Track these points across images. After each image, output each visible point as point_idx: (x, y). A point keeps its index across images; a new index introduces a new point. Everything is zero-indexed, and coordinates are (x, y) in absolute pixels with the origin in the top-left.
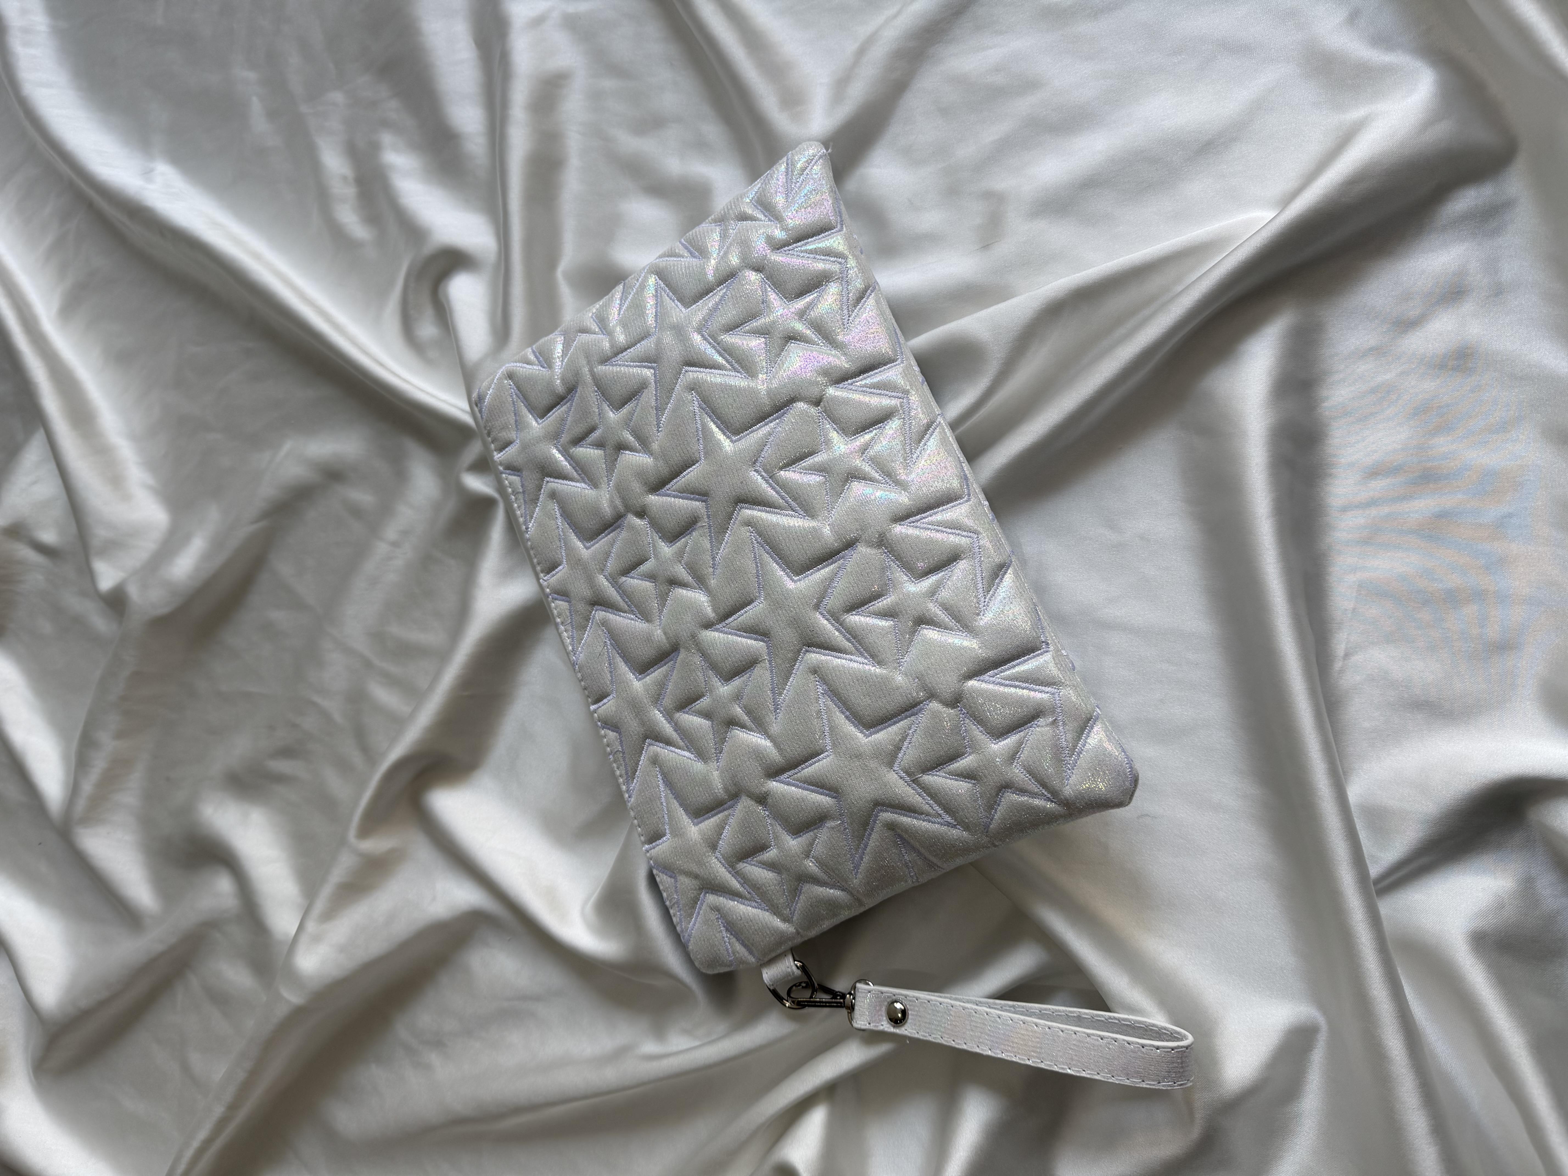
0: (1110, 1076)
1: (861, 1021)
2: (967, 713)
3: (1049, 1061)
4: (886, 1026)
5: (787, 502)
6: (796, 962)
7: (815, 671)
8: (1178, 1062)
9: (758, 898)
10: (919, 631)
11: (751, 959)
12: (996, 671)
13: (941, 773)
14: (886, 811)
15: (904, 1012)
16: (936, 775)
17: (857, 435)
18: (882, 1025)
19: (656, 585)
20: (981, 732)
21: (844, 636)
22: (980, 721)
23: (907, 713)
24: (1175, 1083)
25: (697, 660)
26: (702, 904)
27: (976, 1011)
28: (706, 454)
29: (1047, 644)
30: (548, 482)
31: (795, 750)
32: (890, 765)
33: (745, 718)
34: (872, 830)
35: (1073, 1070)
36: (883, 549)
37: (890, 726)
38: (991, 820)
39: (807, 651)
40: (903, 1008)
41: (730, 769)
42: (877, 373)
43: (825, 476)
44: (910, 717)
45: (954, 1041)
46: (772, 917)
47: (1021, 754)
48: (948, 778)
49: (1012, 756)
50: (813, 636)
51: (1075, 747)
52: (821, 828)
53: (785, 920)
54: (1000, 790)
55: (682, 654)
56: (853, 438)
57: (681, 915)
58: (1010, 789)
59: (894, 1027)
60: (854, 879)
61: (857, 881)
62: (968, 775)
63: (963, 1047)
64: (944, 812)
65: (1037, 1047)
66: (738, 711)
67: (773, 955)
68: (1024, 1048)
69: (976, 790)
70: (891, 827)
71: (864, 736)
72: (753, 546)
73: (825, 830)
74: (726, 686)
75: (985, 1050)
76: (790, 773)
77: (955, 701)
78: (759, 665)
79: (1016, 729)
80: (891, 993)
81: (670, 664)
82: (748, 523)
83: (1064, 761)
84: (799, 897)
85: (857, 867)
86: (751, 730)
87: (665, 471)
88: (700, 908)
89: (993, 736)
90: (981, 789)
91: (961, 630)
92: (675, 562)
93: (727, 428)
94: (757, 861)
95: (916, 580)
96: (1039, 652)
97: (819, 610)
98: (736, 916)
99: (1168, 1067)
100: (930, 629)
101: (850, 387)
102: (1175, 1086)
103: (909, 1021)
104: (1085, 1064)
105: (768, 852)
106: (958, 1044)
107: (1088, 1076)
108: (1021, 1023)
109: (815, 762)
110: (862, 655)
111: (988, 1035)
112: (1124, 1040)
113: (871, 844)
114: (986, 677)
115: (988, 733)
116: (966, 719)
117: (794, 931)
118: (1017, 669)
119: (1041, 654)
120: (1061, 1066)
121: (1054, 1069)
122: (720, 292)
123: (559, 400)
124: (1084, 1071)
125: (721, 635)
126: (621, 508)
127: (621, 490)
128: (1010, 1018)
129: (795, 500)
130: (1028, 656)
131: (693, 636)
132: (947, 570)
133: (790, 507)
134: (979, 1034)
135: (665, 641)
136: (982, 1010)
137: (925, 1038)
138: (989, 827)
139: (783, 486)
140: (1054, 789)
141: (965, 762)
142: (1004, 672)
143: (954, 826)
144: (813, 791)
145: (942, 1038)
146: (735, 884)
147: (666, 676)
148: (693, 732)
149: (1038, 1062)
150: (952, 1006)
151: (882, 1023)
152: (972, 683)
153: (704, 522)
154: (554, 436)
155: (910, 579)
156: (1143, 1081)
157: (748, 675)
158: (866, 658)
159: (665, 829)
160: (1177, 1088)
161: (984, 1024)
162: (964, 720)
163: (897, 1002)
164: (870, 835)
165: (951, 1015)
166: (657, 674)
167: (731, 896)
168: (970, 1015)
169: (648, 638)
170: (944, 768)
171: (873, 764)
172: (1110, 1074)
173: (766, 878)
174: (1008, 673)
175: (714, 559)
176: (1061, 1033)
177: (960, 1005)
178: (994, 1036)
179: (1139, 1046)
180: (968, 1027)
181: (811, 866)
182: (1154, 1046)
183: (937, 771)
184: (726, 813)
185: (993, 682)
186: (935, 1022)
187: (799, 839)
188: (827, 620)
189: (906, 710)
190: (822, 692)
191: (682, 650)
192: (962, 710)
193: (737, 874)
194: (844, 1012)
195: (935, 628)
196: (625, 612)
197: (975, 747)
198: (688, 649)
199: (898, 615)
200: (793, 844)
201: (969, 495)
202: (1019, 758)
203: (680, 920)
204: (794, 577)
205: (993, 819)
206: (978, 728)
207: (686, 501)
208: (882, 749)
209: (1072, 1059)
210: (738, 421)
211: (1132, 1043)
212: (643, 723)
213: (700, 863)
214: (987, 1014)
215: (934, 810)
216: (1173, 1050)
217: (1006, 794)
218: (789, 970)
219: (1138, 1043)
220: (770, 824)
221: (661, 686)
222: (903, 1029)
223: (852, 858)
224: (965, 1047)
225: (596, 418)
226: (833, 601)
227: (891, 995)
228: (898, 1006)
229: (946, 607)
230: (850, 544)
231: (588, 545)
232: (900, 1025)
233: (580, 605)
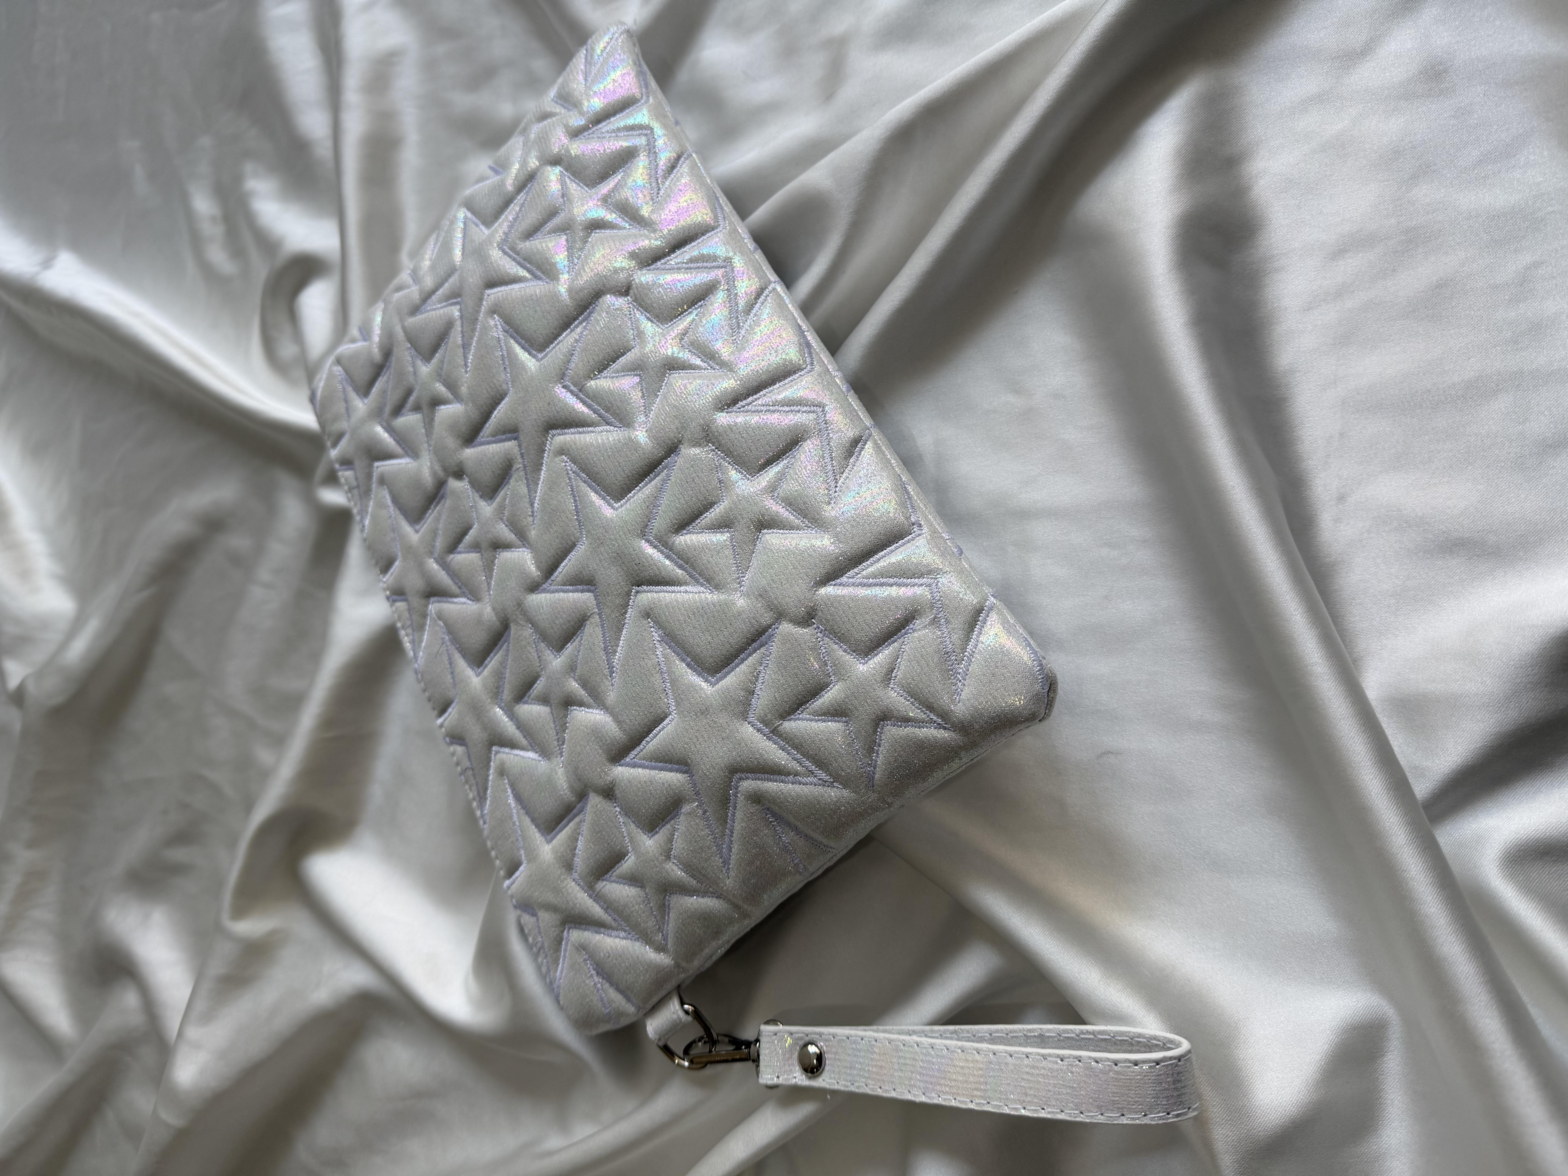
0: (1077, 1112)
1: (767, 1077)
2: (825, 630)
3: (997, 1100)
4: (799, 1078)
5: (600, 415)
6: (686, 1006)
7: (647, 614)
8: (1169, 1082)
9: (626, 925)
10: (761, 539)
11: (631, 1009)
12: (856, 570)
13: (805, 715)
14: (747, 778)
15: (820, 1057)
16: (799, 719)
17: (674, 321)
18: (795, 1077)
19: (482, 555)
20: (845, 651)
21: (676, 564)
22: (840, 637)
23: (755, 645)
24: (1168, 1114)
25: (528, 632)
26: (567, 944)
28: (513, 382)
29: (920, 525)
30: (378, 467)
31: (635, 718)
32: (744, 715)
33: (582, 693)
34: (735, 808)
35: (1028, 1110)
36: (710, 447)
37: (737, 666)
38: (875, 768)
39: (637, 592)
40: (818, 1051)
41: (572, 761)
42: (695, 246)
43: (639, 375)
44: (759, 649)
45: (881, 1088)
46: (643, 948)
47: (898, 671)
48: (813, 720)
49: (888, 675)
50: (640, 570)
51: (964, 650)
52: (678, 817)
53: (660, 948)
54: (878, 725)
55: (513, 629)
56: (669, 324)
57: (548, 962)
58: (890, 720)
59: (810, 1078)
60: (727, 878)
61: (730, 882)
62: (837, 712)
63: (892, 1095)
64: (816, 767)
65: (980, 1083)
66: (574, 685)
67: (655, 1000)
68: (965, 1086)
69: (848, 730)
70: (757, 798)
71: (710, 685)
72: (569, 478)
73: (682, 818)
74: (559, 657)
75: (918, 1095)
76: (634, 752)
77: (807, 618)
78: (588, 622)
79: (888, 639)
80: (803, 1033)
81: (505, 647)
82: (562, 451)
83: (952, 671)
84: (669, 915)
85: (726, 862)
86: (589, 706)
87: (475, 415)
88: (566, 950)
89: (860, 654)
90: (855, 727)
91: (809, 527)
92: (497, 521)
93: (531, 345)
94: (617, 876)
95: (753, 477)
96: (910, 537)
97: (644, 537)
98: (603, 952)
99: (1154, 1090)
100: (773, 533)
101: (663, 266)
102: (1168, 1118)
103: (827, 1068)
104: (1044, 1099)
105: (627, 860)
106: (886, 1091)
107: (1049, 1116)
108: (959, 1051)
109: (660, 731)
110: (698, 582)
111: (920, 1074)
112: (1090, 1058)
113: (738, 827)
114: (844, 579)
115: (854, 651)
116: (825, 638)
117: (673, 962)
118: (882, 563)
119: (913, 539)
120: (1012, 1106)
121: (1004, 1112)
122: (521, 197)
123: (378, 370)
124: (1043, 1109)
125: (548, 596)
126: (441, 473)
127: (439, 453)
128: (945, 1046)
129: (607, 410)
130: (896, 545)
131: (520, 604)
132: (788, 457)
133: (604, 420)
134: (910, 1073)
135: (494, 619)
136: (911, 1041)
137: (847, 1089)
138: (873, 778)
139: (595, 398)
140: (943, 709)
141: (830, 696)
142: (867, 568)
143: (831, 786)
144: (661, 769)
145: (867, 1086)
146: (597, 911)
147: (503, 664)
148: (532, 724)
149: (983, 1104)
150: (876, 1041)
151: (795, 1075)
152: (829, 590)
153: (518, 465)
154: (378, 414)
155: (745, 476)
156: (1123, 1115)
157: (579, 637)
158: (702, 585)
159: (521, 855)
160: (1173, 1120)
161: (914, 1059)
162: (823, 640)
163: (812, 1044)
164: (734, 815)
165: (875, 1052)
166: (493, 662)
167: (596, 929)
168: (897, 1049)
169: (479, 620)
170: (807, 708)
171: (723, 719)
172: (1077, 1110)
173: (628, 896)
174: (871, 569)
175: (532, 505)
176: (1010, 1059)
177: (884, 1037)
178: (927, 1075)
179: (1109, 1063)
180: (896, 1067)
181: (674, 870)
182: (1130, 1061)
183: (799, 714)
184: (577, 820)
185: (853, 585)
186: (857, 1065)
187: (657, 836)
188: (655, 547)
189: (754, 641)
190: (658, 639)
191: (512, 625)
192: (819, 628)
193: (598, 897)
194: (748, 1066)
195: (779, 531)
196: (457, 596)
197: (840, 672)
198: (518, 623)
199: (733, 523)
200: (650, 843)
201: (812, 364)
202: (896, 677)
203: (548, 968)
204: (615, 504)
205: (876, 766)
206: (841, 647)
207: (499, 445)
208: (731, 696)
209: (1026, 1094)
210: (541, 334)
211: (1101, 1060)
212: (485, 727)
213: (557, 890)
214: (918, 1045)
215: (803, 766)
216: (1158, 1064)
217: (886, 729)
218: (675, 1016)
219: (1108, 1060)
220: (623, 823)
221: (499, 675)
222: (820, 1079)
223: (718, 850)
224: (893, 1094)
225: (411, 379)
226: (659, 523)
227: (804, 1035)
228: (812, 1049)
229: (789, 503)
230: (672, 449)
231: (417, 527)
232: (818, 1073)
233: (416, 601)
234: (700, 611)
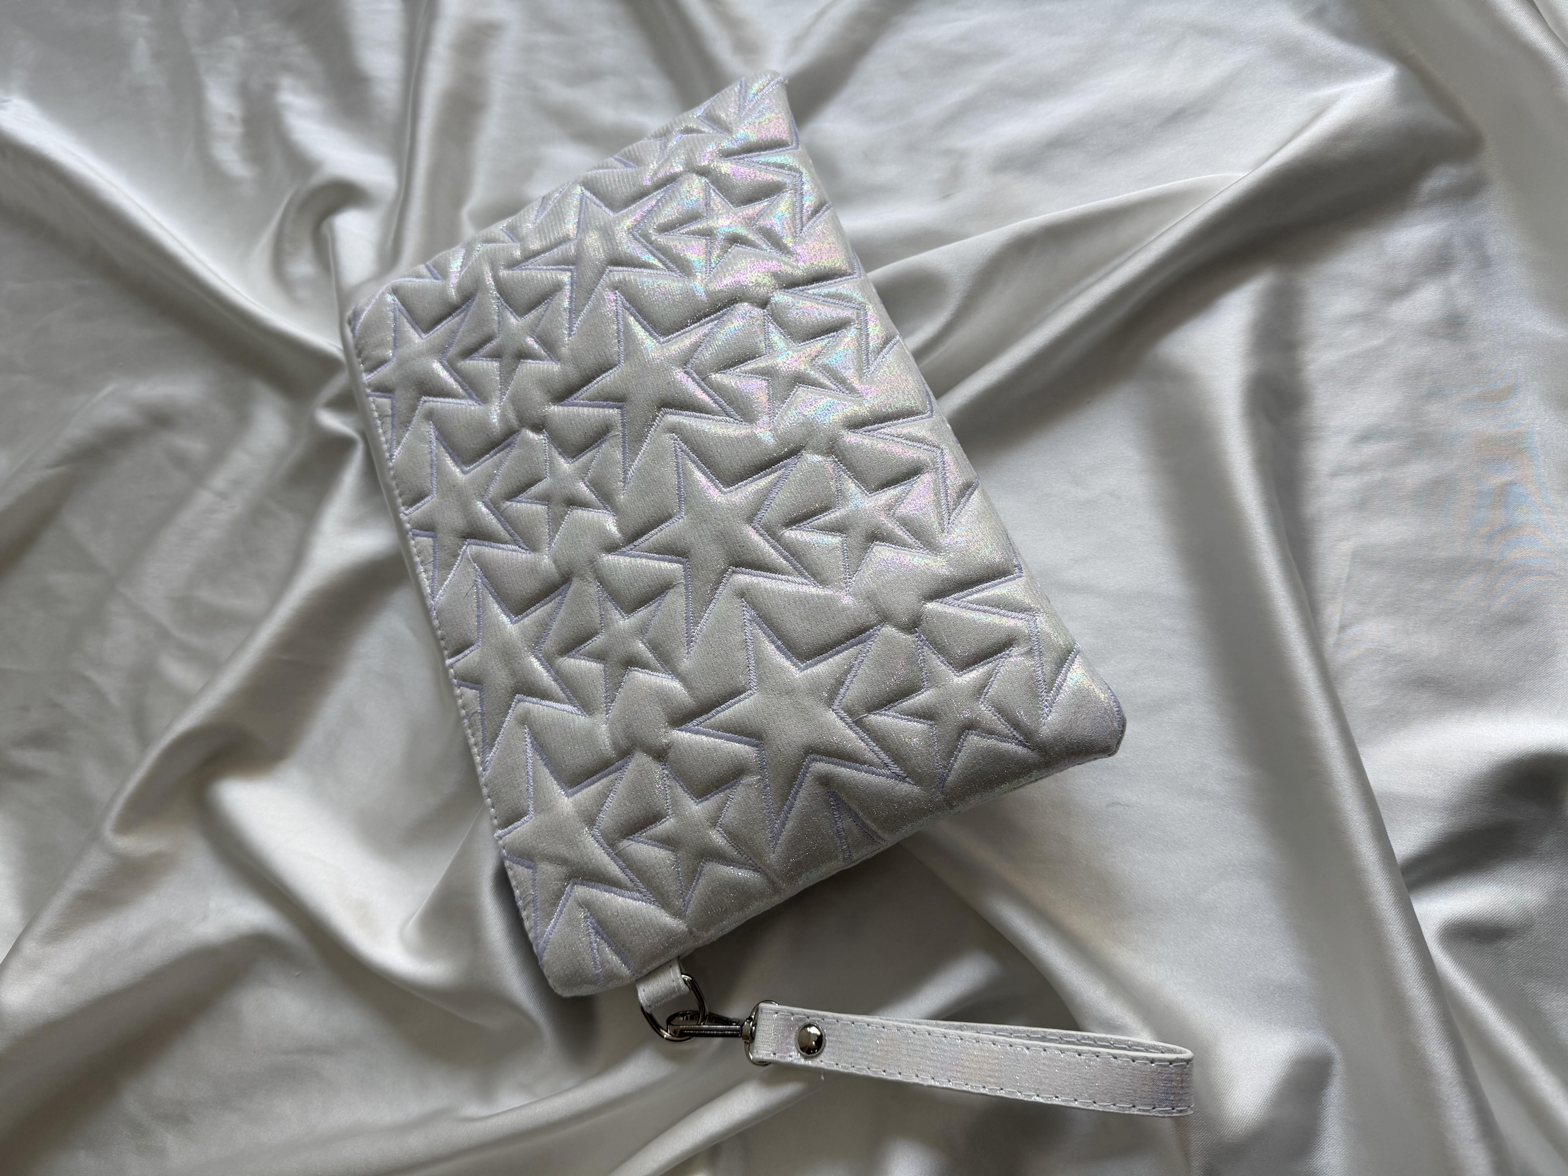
0: (1090, 1101)
1: (763, 1050)
2: (927, 640)
3: (1010, 1087)
4: (795, 1057)
5: (720, 406)
6: (683, 976)
7: (742, 594)
8: (1178, 1081)
9: (643, 887)
10: (872, 548)
11: (626, 972)
12: (961, 594)
13: (890, 713)
14: (821, 760)
15: (820, 1040)
16: (885, 715)
17: (807, 342)
18: (791, 1056)
19: (549, 508)
20: (942, 662)
21: (781, 554)
22: (940, 649)
23: (853, 641)
24: (1173, 1109)
25: (593, 589)
26: (567, 900)
27: (915, 1031)
28: (626, 356)
29: (1021, 569)
30: (425, 402)
31: (708, 688)
32: (829, 702)
33: (649, 655)
34: (800, 786)
35: (1042, 1097)
36: (833, 458)
37: (831, 656)
38: (950, 771)
39: (734, 572)
40: (819, 1033)
41: (624, 718)
42: (831, 284)
43: (768, 380)
44: (856, 645)
45: (884, 1071)
46: (659, 911)
47: (989, 688)
48: (899, 718)
49: (980, 689)
50: (743, 552)
51: (1053, 681)
52: (734, 787)
53: (677, 914)
54: (963, 732)
55: (576, 584)
56: (802, 344)
57: (536, 917)
58: (975, 730)
59: (806, 1058)
60: (772, 853)
61: (773, 857)
62: (925, 715)
63: (897, 1078)
64: (892, 761)
65: (995, 1071)
66: (641, 647)
67: (656, 964)
68: (978, 1072)
69: (932, 732)
70: (825, 781)
71: (798, 670)
72: (676, 455)
73: (740, 788)
74: (628, 619)
75: (926, 1079)
76: (700, 719)
77: (913, 625)
78: (672, 591)
79: (984, 659)
80: (805, 1015)
81: (557, 600)
82: (673, 429)
83: (1041, 697)
84: (698, 881)
85: (776, 837)
86: (654, 670)
87: (574, 377)
88: (564, 905)
89: (956, 667)
90: (939, 730)
91: (921, 548)
92: (577, 479)
93: (655, 328)
94: (646, 837)
95: (870, 493)
96: (1012, 576)
97: (753, 524)
98: (611, 911)
99: (1165, 1086)
100: (885, 545)
101: (801, 293)
102: (1173, 1113)
103: (826, 1050)
104: (1059, 1088)
105: (663, 823)
106: (891, 1074)
107: (1063, 1104)
108: (974, 1041)
109: (735, 703)
110: (801, 575)
111: (931, 1060)
112: (1109, 1054)
113: (798, 804)
114: (949, 599)
115: (951, 664)
116: (924, 647)
117: (686, 929)
118: (985, 593)
119: (1014, 579)
120: (1026, 1093)
121: (1017, 1098)
122: (658, 194)
123: (451, 310)
124: (1057, 1097)
125: (628, 559)
126: (514, 422)
127: (518, 403)
128: (960, 1036)
129: (730, 403)
130: (998, 580)
131: (592, 561)
132: (906, 484)
133: (725, 412)
134: (919, 1059)
135: (554, 570)
136: (922, 1030)
137: (846, 1071)
138: (946, 780)
139: (719, 390)
140: (1028, 729)
141: (921, 699)
142: (971, 595)
143: (903, 779)
144: (728, 739)
145: (869, 1069)
146: (614, 869)
147: (552, 616)
148: (579, 677)
149: (997, 1090)
150: (884, 1027)
151: (791, 1054)
152: (935, 606)
153: (618, 432)
154: (440, 351)
155: (863, 491)
156: (1134, 1107)
157: (657, 604)
158: (806, 578)
159: (528, 806)
160: (1176, 1115)
161: (925, 1046)
162: (922, 648)
163: (810, 1025)
164: (797, 792)
165: (882, 1038)
166: (539, 613)
167: (607, 887)
168: (906, 1037)
169: (533, 569)
170: (895, 706)
171: (807, 702)
172: (1090, 1100)
173: (656, 858)
174: (975, 596)
175: (625, 472)
176: (1026, 1051)
177: (894, 1025)
178: (938, 1061)
179: (1128, 1059)
180: (905, 1052)
181: (717, 838)
182: (1147, 1059)
183: (886, 710)
184: (612, 777)
185: (958, 606)
186: (860, 1048)
187: (706, 803)
188: (761, 535)
189: (853, 637)
190: (749, 618)
191: (574, 579)
192: (920, 637)
193: (619, 856)
194: (740, 1041)
195: (891, 545)
196: (506, 543)
197: (934, 680)
198: (582, 577)
199: (847, 529)
200: (696, 809)
201: (932, 411)
202: (987, 693)
203: (535, 923)
204: (723, 489)
205: (951, 769)
206: (939, 658)
207: (596, 410)
208: (821, 683)
209: (1041, 1083)
210: (669, 320)
211: (1120, 1057)
212: (513, 674)
213: (572, 843)
214: (929, 1034)
215: (879, 758)
216: (1171, 1064)
217: (970, 738)
218: (675, 984)
219: (1127, 1056)
220: (668, 786)
221: (544, 626)
222: (818, 1060)
223: (770, 824)
224: (899, 1078)
225: (495, 327)
226: (769, 515)
227: (804, 1017)
228: (813, 1030)
229: (905, 523)
230: (795, 452)
231: (466, 469)
232: (814, 1055)
233: (449, 540)
234: (803, 601)
